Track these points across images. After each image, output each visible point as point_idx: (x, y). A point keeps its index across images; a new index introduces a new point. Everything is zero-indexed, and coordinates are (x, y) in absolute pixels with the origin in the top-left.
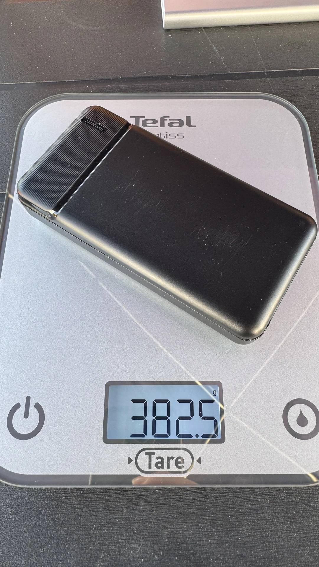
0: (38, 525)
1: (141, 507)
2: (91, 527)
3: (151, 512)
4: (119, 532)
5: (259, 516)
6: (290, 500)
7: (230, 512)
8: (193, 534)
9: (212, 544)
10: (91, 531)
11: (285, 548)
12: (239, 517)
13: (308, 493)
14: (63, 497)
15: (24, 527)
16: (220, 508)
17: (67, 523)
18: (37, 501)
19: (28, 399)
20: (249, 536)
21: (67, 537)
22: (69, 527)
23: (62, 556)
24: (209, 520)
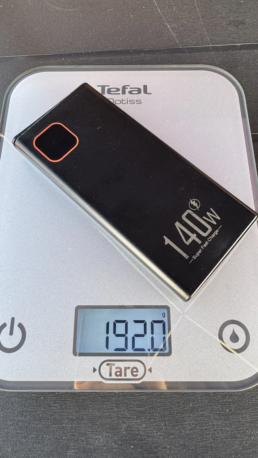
0: (22, 420)
1: (104, 406)
2: (64, 422)
3: (112, 409)
4: (86, 426)
5: (199, 413)
6: (224, 401)
7: (175, 410)
8: (146, 428)
9: (161, 436)
10: (64, 425)
11: (219, 440)
12: (183, 414)
13: (239, 395)
14: (42, 397)
15: (11, 421)
16: (167, 407)
17: (45, 418)
18: (21, 400)
19: (13, 319)
20: (190, 430)
21: (44, 430)
22: (46, 422)
23: (40, 444)
24: (159, 416)
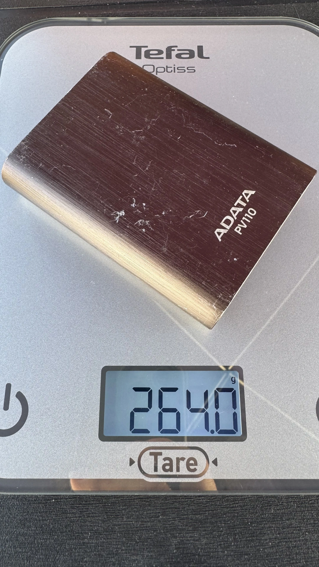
0: (23, 533)
1: (144, 512)
2: (86, 535)
3: (156, 518)
4: (119, 541)
5: (284, 523)
8: (206, 544)
9: (229, 556)
10: (86, 540)
11: (315, 561)
12: (260, 524)
14: (52, 499)
15: (7, 535)
16: (238, 513)
17: (57, 530)
18: (21, 504)
19: (9, 386)
20: (272, 547)
21: (57, 547)
22: (59, 535)
24: (225, 527)
